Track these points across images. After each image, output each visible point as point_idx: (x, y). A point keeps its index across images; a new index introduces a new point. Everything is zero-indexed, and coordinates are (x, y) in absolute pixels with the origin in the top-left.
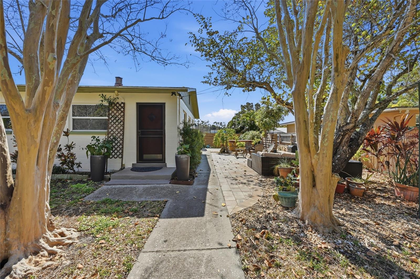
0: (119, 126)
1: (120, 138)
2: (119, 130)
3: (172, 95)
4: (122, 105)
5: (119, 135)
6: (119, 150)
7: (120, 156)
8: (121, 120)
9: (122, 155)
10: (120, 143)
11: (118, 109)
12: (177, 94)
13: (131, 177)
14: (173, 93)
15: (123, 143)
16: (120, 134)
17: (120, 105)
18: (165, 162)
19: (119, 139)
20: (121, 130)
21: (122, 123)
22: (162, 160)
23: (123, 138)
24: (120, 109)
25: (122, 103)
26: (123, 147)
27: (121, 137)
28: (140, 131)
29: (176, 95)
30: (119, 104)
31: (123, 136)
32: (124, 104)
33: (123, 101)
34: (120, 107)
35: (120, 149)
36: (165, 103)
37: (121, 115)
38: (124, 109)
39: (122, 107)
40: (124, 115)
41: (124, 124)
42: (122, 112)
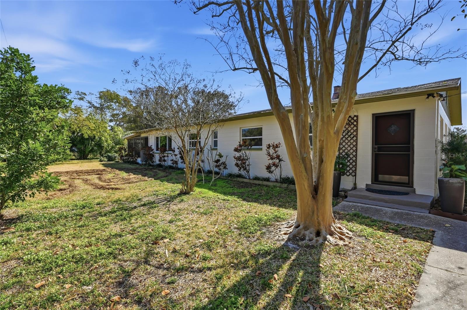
0: (352, 141)
1: (353, 155)
2: (352, 146)
3: (428, 98)
4: (355, 118)
5: (351, 151)
6: (352, 168)
7: (354, 174)
8: (353, 135)
9: (355, 173)
10: (353, 160)
11: (350, 123)
12: (435, 95)
13: (370, 198)
14: (430, 95)
15: (356, 160)
16: (353, 150)
17: (353, 119)
18: (412, 187)
19: (351, 156)
20: (354, 146)
21: (355, 138)
22: (409, 184)
23: (356, 155)
24: (353, 123)
25: (355, 116)
26: (356, 165)
27: (354, 153)
28: (376, 146)
29: (434, 97)
30: (351, 117)
31: (356, 152)
32: (357, 116)
33: (356, 114)
34: (352, 121)
35: (353, 166)
36: (414, 111)
37: (353, 130)
38: (357, 122)
39: (355, 121)
40: (357, 129)
41: (357, 139)
42: (355, 126)
